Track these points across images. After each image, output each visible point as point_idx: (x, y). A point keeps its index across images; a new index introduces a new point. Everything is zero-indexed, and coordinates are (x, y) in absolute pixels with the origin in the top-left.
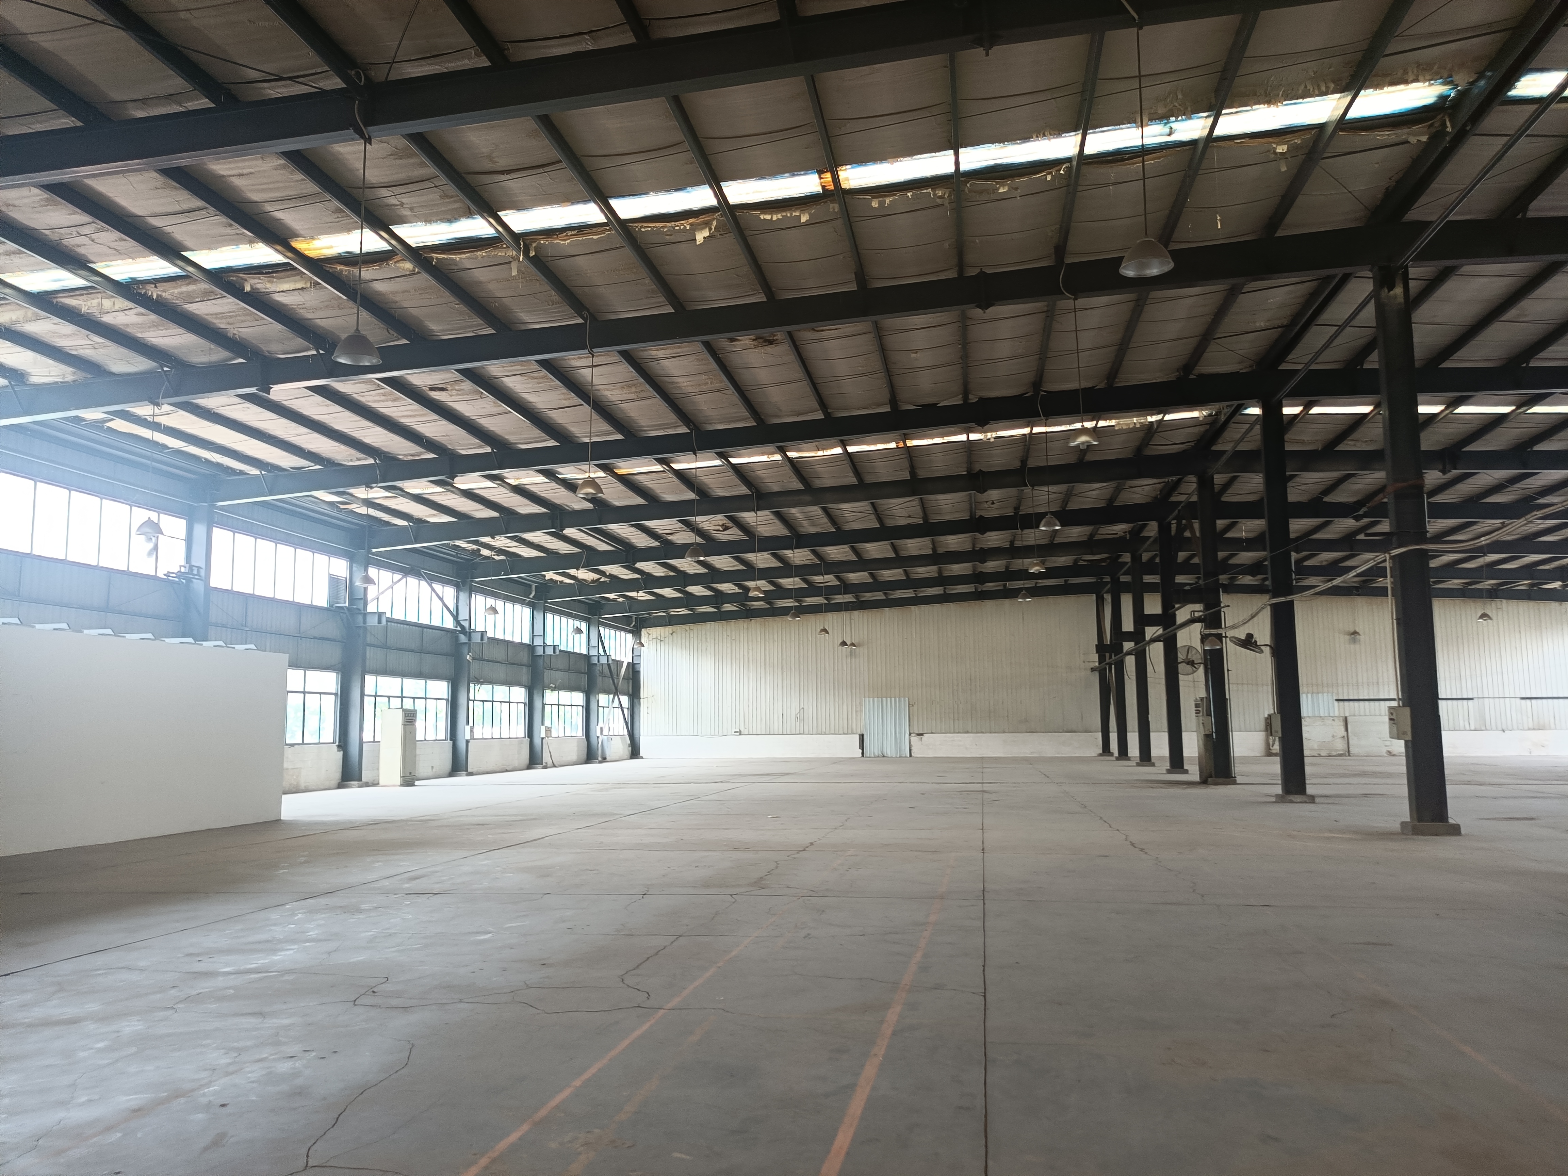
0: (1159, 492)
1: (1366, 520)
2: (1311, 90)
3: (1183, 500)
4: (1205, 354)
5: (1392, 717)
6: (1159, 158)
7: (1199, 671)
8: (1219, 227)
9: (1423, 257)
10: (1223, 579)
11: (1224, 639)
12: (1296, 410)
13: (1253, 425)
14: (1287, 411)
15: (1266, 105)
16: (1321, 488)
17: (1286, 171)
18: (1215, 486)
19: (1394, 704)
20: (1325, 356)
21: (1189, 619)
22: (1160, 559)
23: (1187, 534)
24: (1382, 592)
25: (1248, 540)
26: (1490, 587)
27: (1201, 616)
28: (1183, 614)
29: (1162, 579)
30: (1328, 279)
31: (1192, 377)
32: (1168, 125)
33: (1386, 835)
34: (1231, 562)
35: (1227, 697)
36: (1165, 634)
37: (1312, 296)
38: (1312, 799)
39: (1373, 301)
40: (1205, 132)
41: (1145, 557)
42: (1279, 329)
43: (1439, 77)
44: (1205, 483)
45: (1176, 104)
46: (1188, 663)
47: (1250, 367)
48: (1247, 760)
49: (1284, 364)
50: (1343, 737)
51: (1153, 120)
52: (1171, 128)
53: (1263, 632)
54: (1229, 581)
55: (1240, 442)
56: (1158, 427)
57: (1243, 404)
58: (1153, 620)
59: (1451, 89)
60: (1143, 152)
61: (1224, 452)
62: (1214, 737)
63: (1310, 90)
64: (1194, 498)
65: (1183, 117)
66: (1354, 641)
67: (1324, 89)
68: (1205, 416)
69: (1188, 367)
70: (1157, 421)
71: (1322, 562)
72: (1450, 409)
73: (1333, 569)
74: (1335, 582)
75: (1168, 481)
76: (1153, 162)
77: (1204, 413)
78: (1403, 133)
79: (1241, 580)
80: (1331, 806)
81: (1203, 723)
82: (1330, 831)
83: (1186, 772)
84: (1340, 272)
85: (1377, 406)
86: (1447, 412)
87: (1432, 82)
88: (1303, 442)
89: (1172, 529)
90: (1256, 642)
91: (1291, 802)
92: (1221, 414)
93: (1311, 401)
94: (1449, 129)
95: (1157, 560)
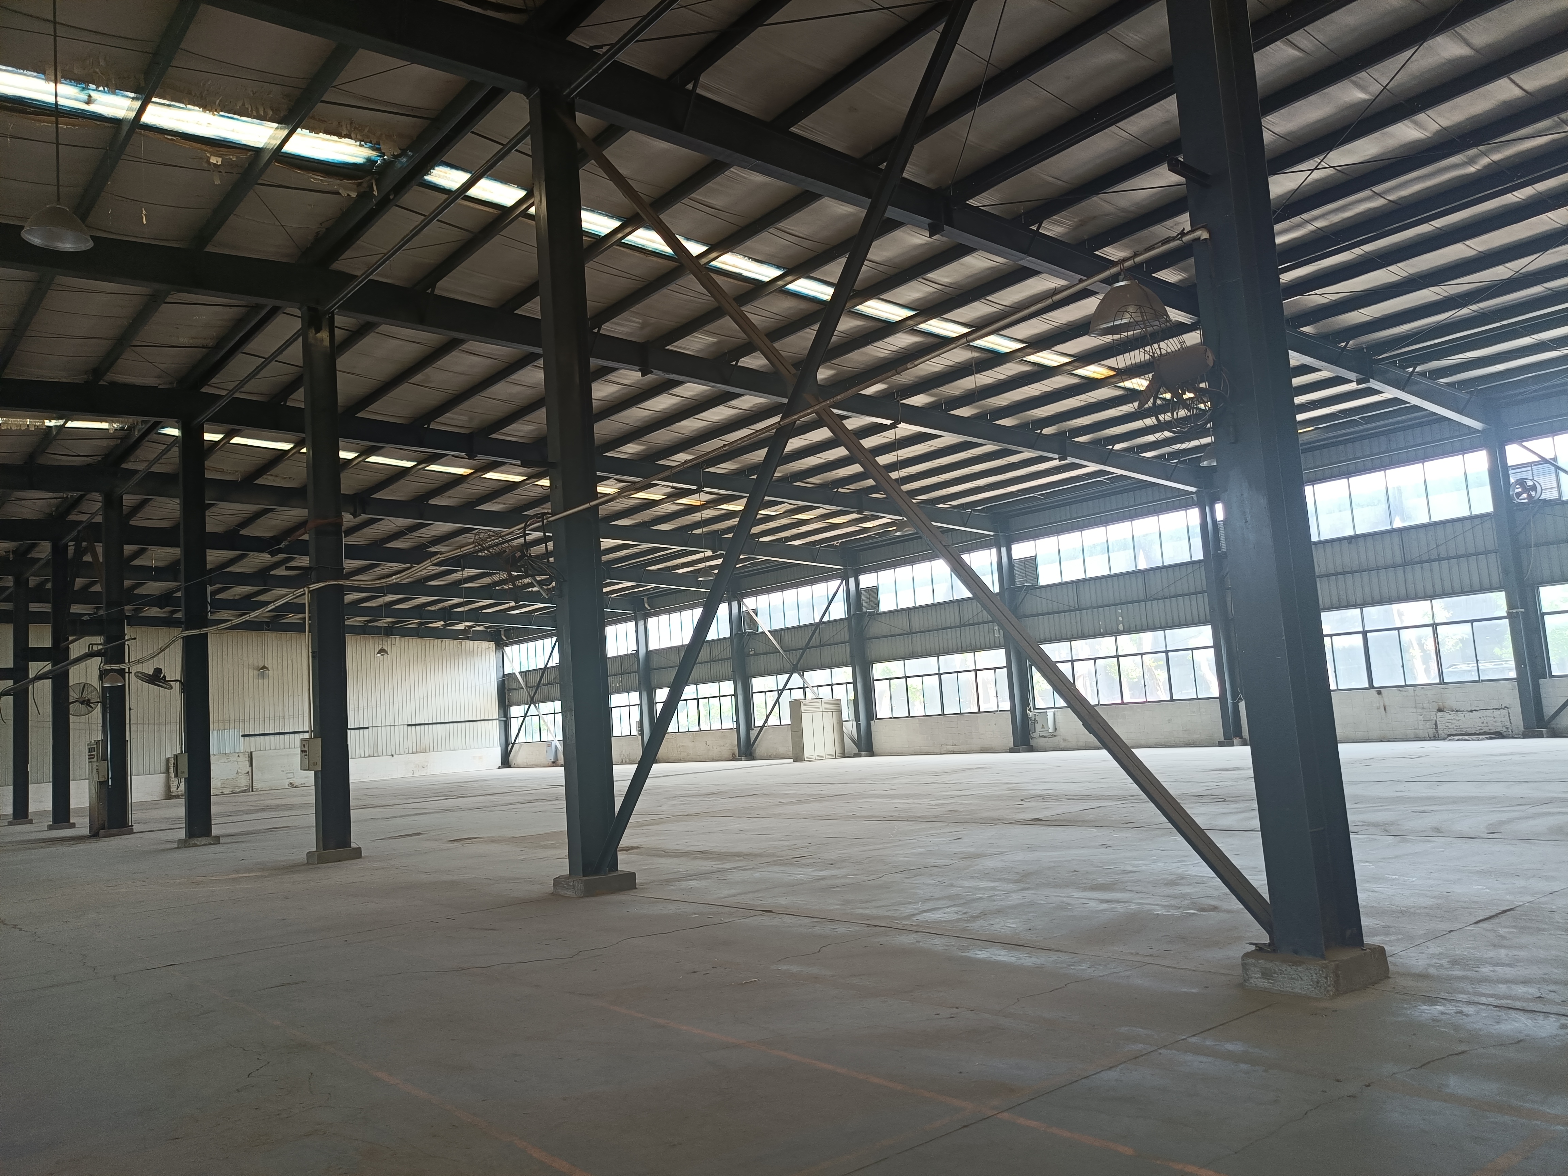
0: (54, 509)
1: (281, 556)
2: (250, 109)
3: (84, 520)
4: (119, 360)
5: (303, 749)
6: (74, 126)
7: (95, 711)
8: (145, 222)
9: (348, 307)
10: (128, 609)
11: (127, 675)
12: (217, 437)
13: (169, 447)
14: (207, 436)
15: (201, 109)
16: (237, 520)
17: (219, 184)
18: (124, 508)
19: (307, 736)
20: (250, 386)
21: (86, 653)
22: (53, 586)
23: (88, 558)
24: (298, 628)
25: (157, 569)
26: (387, 625)
27: (101, 649)
28: (77, 648)
29: (53, 608)
30: (258, 307)
31: (102, 383)
32: (86, 92)
33: (291, 868)
34: (137, 592)
35: (128, 738)
36: (54, 671)
37: (239, 322)
38: (217, 840)
39: (301, 339)
40: (132, 115)
41: (33, 582)
42: (204, 350)
43: (369, 141)
44: (112, 503)
45: (97, 70)
46: (82, 703)
47: (170, 383)
48: (145, 806)
49: (206, 387)
50: (248, 773)
51: (68, 79)
52: (90, 96)
53: (173, 667)
54: (133, 612)
55: (154, 464)
56: (57, 433)
57: (159, 423)
58: (39, 654)
59: (378, 156)
60: (55, 112)
61: (136, 472)
62: (110, 784)
63: (248, 109)
64: (99, 519)
65: (106, 88)
66: (263, 676)
67: (262, 113)
68: (116, 430)
69: (98, 372)
70: (56, 426)
71: (235, 595)
72: (363, 457)
73: (246, 604)
74: (247, 618)
75: (67, 497)
76: (65, 127)
77: (115, 426)
78: (334, 183)
79: (146, 612)
80: (234, 845)
81: (97, 769)
82: (237, 872)
83: (73, 826)
84: (270, 303)
85: (299, 444)
86: (360, 459)
87: (363, 143)
88: (222, 471)
89: (69, 552)
90: (164, 677)
91: (196, 845)
92: (134, 430)
93: (233, 429)
94: (375, 193)
95: (49, 586)
